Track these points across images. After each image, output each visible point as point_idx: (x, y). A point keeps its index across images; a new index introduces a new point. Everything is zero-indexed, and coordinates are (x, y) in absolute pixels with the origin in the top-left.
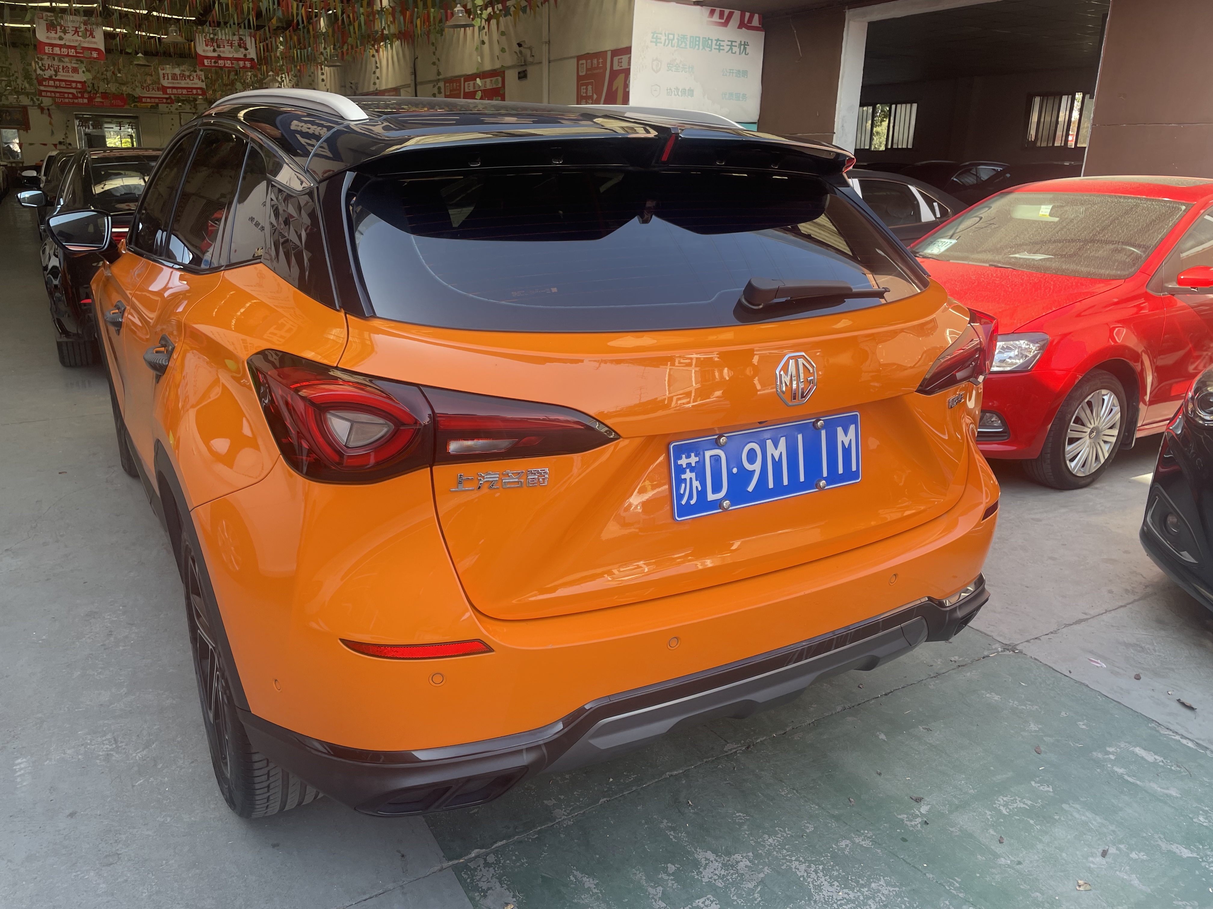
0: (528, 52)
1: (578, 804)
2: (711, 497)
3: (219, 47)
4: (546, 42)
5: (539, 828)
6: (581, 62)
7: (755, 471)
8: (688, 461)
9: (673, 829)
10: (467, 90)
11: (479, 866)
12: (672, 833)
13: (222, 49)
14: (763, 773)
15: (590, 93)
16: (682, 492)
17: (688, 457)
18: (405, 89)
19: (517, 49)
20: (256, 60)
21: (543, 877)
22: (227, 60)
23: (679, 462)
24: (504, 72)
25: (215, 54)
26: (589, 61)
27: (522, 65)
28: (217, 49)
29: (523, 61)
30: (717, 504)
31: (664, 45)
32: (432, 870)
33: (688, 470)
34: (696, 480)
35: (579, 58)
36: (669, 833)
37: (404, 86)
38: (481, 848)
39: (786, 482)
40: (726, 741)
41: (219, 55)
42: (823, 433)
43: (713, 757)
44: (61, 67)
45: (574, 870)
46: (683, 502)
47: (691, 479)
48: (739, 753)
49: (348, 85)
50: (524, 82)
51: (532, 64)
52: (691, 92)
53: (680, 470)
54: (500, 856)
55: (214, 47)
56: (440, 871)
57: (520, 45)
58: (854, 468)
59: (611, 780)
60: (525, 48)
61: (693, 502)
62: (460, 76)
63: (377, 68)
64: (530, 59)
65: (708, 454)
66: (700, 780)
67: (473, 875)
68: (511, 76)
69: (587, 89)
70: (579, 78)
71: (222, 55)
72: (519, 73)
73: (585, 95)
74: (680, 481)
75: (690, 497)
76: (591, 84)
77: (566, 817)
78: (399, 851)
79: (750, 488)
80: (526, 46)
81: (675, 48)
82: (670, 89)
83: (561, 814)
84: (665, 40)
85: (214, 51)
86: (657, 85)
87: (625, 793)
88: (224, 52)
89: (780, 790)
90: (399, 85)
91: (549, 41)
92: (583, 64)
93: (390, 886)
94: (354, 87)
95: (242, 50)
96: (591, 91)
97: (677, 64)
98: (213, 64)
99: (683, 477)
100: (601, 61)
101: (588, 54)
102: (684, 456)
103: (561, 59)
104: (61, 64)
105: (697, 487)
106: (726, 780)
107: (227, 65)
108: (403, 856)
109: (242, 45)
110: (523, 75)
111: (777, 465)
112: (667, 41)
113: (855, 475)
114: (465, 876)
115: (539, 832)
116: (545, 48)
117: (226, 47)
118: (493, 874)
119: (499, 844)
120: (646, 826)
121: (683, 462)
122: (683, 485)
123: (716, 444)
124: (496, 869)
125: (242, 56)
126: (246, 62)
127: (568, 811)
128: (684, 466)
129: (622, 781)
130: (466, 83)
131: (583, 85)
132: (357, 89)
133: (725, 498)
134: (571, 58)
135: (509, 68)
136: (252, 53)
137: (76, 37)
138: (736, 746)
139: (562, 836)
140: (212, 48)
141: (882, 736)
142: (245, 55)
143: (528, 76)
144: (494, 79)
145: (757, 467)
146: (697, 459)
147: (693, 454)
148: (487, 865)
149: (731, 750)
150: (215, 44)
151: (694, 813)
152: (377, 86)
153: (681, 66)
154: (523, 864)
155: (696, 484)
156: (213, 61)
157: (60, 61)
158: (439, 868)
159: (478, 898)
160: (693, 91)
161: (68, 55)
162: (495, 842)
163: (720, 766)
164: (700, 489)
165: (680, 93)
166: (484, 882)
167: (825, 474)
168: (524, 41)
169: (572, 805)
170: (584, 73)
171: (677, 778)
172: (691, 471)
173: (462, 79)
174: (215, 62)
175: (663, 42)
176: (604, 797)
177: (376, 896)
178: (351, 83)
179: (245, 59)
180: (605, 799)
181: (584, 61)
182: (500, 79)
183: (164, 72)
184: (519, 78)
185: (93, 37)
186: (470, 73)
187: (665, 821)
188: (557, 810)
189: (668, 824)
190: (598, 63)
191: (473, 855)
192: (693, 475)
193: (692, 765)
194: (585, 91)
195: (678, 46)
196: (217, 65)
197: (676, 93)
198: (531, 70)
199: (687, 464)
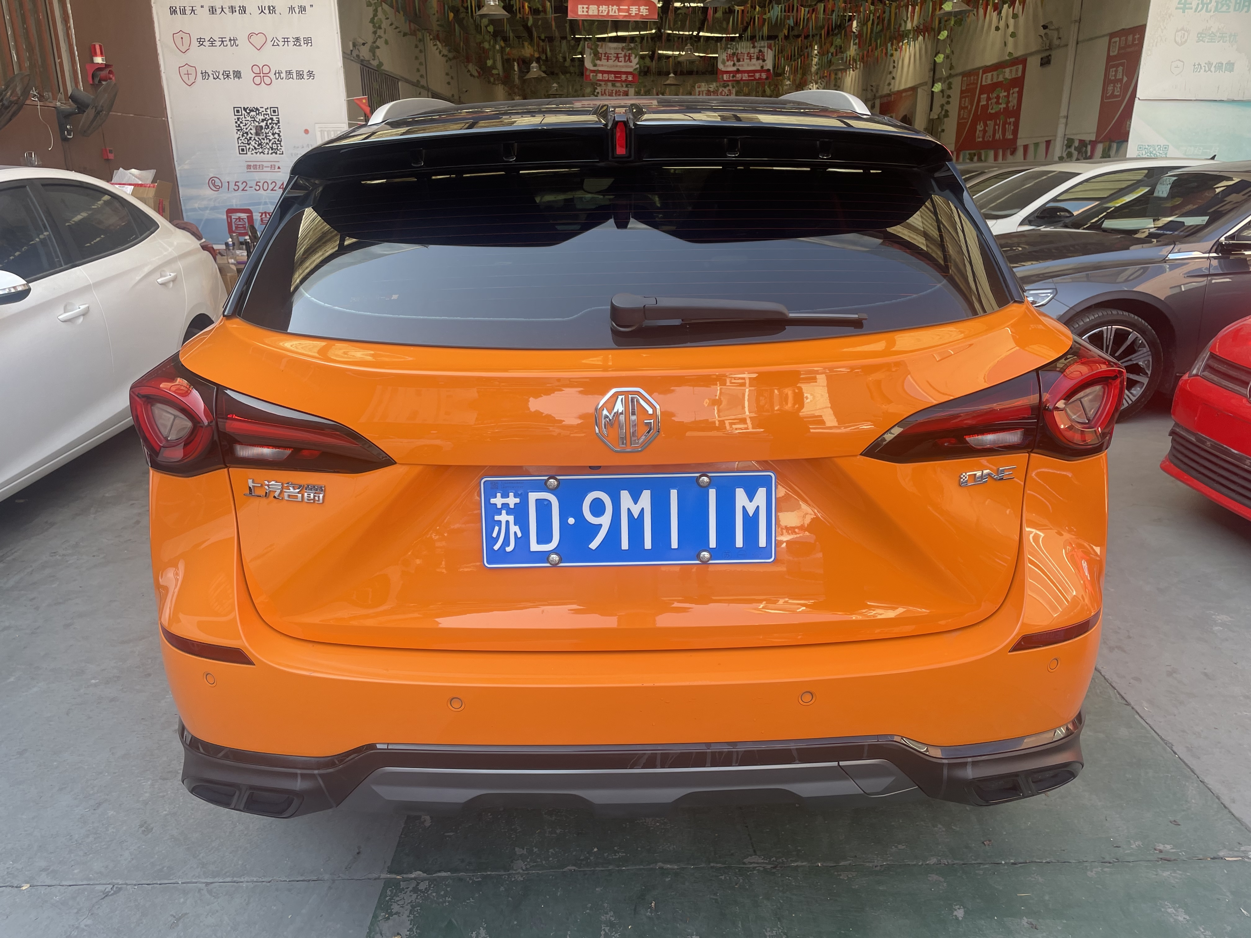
0: (1055, 34)
1: (544, 862)
2: (535, 547)
3: (739, 60)
4: (1076, 21)
5: (489, 873)
6: (1113, 40)
7: (601, 525)
8: (505, 501)
9: (612, 925)
10: (984, 83)
11: (408, 888)
12: (607, 929)
13: (740, 63)
14: (765, 902)
15: (1119, 76)
16: (495, 535)
17: (505, 495)
18: (922, 87)
19: (1042, 32)
20: (772, 71)
21: (450, 922)
22: (745, 73)
23: (493, 501)
24: (1026, 60)
25: (735, 69)
26: (1123, 38)
27: (1046, 50)
28: (737, 64)
29: (1048, 45)
30: (544, 556)
31: (1195, 11)
32: (370, 876)
33: (504, 512)
34: (515, 524)
35: (1112, 35)
36: (603, 928)
37: (921, 85)
38: (424, 872)
39: (648, 545)
40: (755, 851)
41: (738, 69)
42: (712, 493)
43: (725, 864)
44: (614, 92)
45: (483, 927)
46: (496, 547)
47: (507, 522)
48: (758, 870)
49: (869, 88)
50: (1049, 69)
51: (1059, 46)
52: (1230, 66)
53: (493, 510)
54: (432, 886)
55: (734, 61)
56: (375, 879)
57: (1045, 27)
58: (762, 543)
59: (596, 850)
60: (1052, 30)
61: (509, 549)
62: (979, 68)
63: (894, 67)
64: (1056, 42)
65: (533, 496)
66: (687, 884)
67: (396, 895)
68: (1034, 63)
69: (1116, 71)
70: (1109, 58)
71: (741, 69)
72: (1042, 59)
73: (1113, 78)
74: (492, 523)
75: (506, 542)
76: (1122, 64)
77: (521, 871)
78: (359, 847)
79: (594, 545)
80: (1053, 28)
81: (1212, 13)
82: (1199, 64)
83: (520, 866)
84: (1198, 4)
85: (734, 65)
86: (1179, 60)
87: (597, 869)
88: (742, 65)
89: (768, 929)
90: (917, 83)
91: (1080, 19)
92: (1115, 42)
93: (326, 877)
94: (874, 90)
95: (761, 61)
96: (1121, 74)
97: (1213, 33)
98: (731, 79)
99: (497, 518)
100: (1137, 36)
101: (1123, 29)
102: (499, 495)
103: (1091, 39)
104: (615, 89)
105: (515, 533)
106: (715, 894)
107: (744, 78)
108: (358, 853)
109: (761, 57)
110: (1046, 62)
111: (636, 524)
112: (1200, 6)
113: (765, 552)
114: (389, 893)
115: (485, 877)
116: (1074, 28)
117: (745, 60)
118: (412, 901)
119: (443, 874)
120: (588, 911)
121: (498, 501)
122: (497, 528)
123: (543, 487)
124: (419, 897)
125: (759, 68)
126: (762, 74)
127: (528, 866)
128: (499, 506)
129: (606, 855)
130: (984, 75)
131: (1113, 66)
132: (877, 91)
133: (553, 551)
134: (1104, 36)
135: (1032, 54)
136: (769, 65)
137: (617, 63)
138: (761, 861)
139: (502, 889)
140: (732, 63)
141: (960, 913)
142: (762, 67)
143: (1052, 62)
144: (1014, 68)
145: (605, 521)
146: (517, 500)
147: (511, 494)
148: (415, 890)
149: (751, 863)
150: (735, 59)
151: (649, 918)
152: (892, 86)
153: (1218, 34)
154: (445, 902)
155: (515, 529)
156: (731, 75)
157: (613, 85)
158: (377, 876)
159: (380, 918)
160: (1233, 64)
161: (608, 81)
162: (440, 871)
163: (723, 877)
164: (519, 535)
165: (1213, 69)
166: (399, 905)
167: (713, 544)
168: (1051, 22)
169: (538, 862)
170: (1116, 53)
171: (664, 872)
172: (508, 514)
173: (981, 71)
174: (733, 77)
175: (1194, 7)
176: (574, 865)
177: (309, 881)
178: (872, 86)
179: (762, 70)
180: (574, 868)
181: (1117, 39)
182: (1021, 67)
183: (700, 89)
184: (1042, 65)
185: (631, 62)
186: (989, 64)
187: (612, 914)
188: (520, 861)
189: (611, 918)
190: (1134, 40)
191: (413, 876)
192: (511, 519)
193: (693, 865)
194: (1114, 73)
195: (1216, 9)
196: (735, 79)
197: (1207, 69)
198: (1056, 55)
199: (503, 504)
